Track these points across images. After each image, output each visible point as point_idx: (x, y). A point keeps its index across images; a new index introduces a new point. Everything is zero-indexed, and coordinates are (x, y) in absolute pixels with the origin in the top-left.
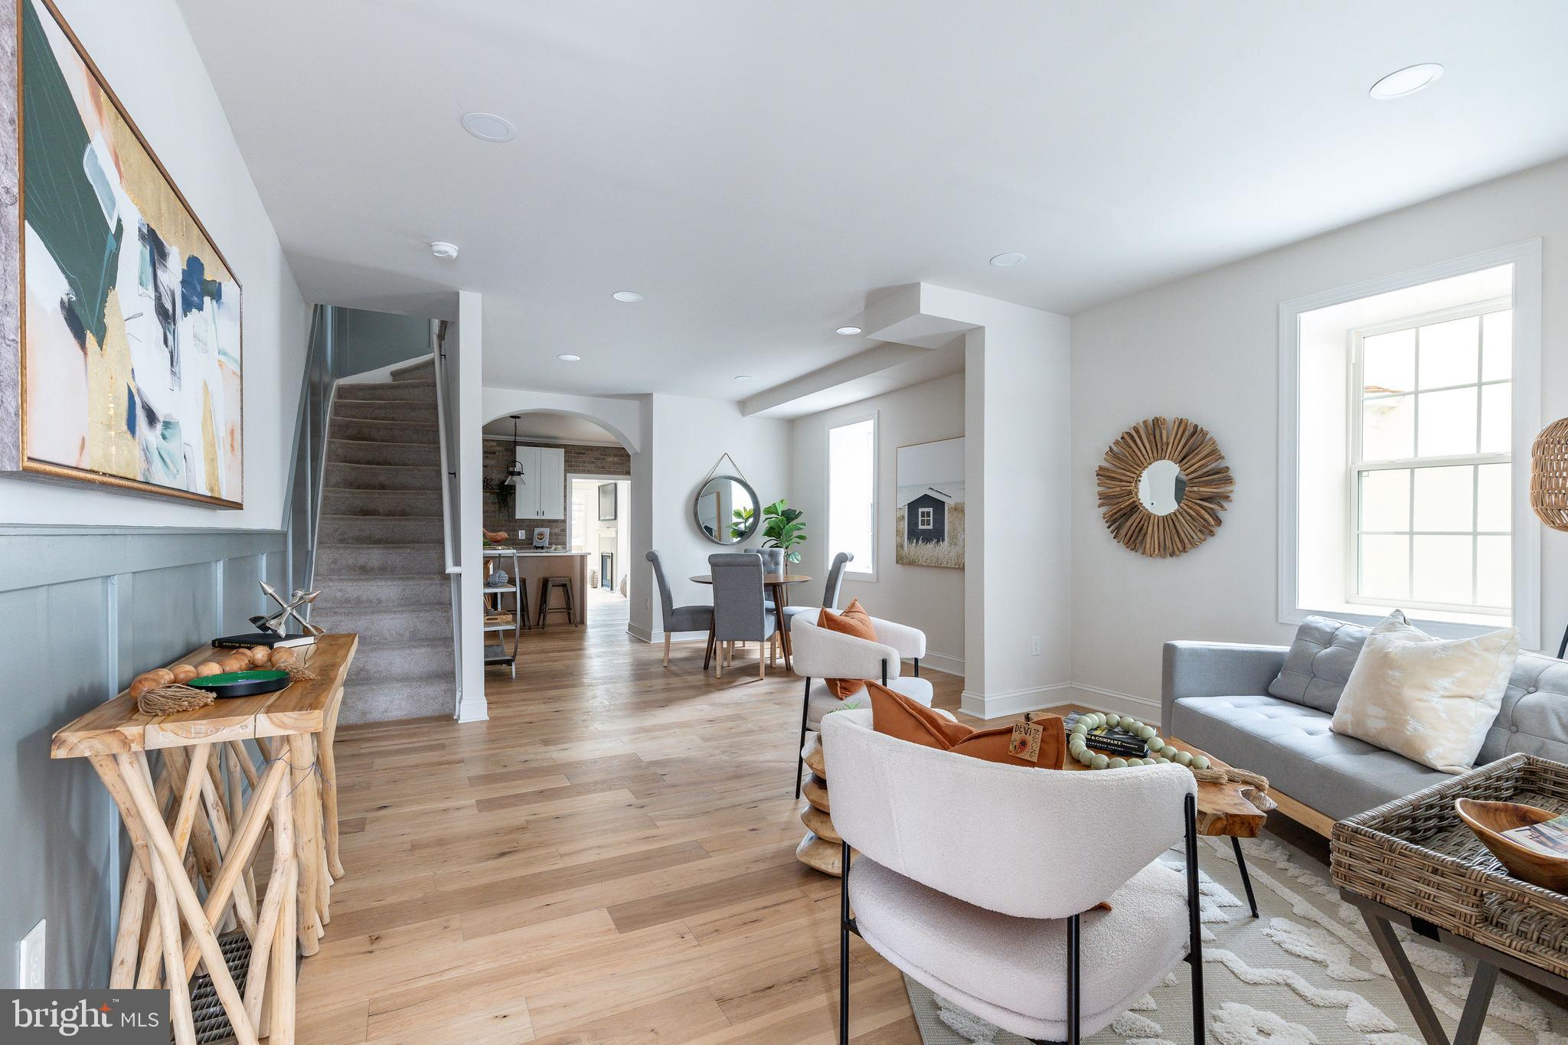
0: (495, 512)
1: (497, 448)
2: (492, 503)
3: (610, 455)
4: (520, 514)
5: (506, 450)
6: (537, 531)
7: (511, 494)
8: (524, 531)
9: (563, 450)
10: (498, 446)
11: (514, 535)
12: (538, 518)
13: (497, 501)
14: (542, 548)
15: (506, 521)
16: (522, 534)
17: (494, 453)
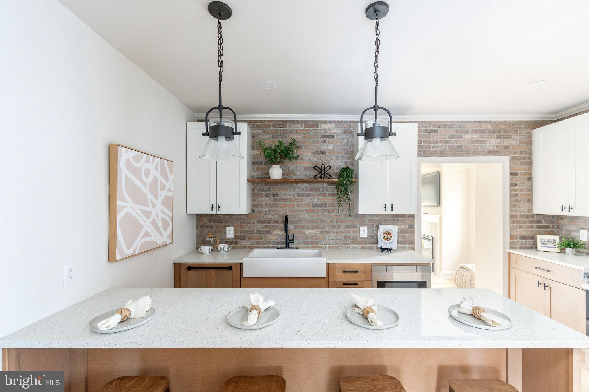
0: (333, 205)
1: (336, 131)
2: (330, 195)
3: (468, 132)
4: (362, 210)
5: (345, 132)
6: (382, 228)
7: (352, 183)
8: (365, 228)
9: (417, 123)
10: (337, 127)
11: (354, 232)
12: (385, 213)
13: (335, 192)
14: (389, 250)
15: (345, 215)
16: (363, 232)
17: (332, 136)
